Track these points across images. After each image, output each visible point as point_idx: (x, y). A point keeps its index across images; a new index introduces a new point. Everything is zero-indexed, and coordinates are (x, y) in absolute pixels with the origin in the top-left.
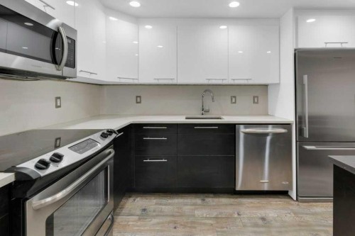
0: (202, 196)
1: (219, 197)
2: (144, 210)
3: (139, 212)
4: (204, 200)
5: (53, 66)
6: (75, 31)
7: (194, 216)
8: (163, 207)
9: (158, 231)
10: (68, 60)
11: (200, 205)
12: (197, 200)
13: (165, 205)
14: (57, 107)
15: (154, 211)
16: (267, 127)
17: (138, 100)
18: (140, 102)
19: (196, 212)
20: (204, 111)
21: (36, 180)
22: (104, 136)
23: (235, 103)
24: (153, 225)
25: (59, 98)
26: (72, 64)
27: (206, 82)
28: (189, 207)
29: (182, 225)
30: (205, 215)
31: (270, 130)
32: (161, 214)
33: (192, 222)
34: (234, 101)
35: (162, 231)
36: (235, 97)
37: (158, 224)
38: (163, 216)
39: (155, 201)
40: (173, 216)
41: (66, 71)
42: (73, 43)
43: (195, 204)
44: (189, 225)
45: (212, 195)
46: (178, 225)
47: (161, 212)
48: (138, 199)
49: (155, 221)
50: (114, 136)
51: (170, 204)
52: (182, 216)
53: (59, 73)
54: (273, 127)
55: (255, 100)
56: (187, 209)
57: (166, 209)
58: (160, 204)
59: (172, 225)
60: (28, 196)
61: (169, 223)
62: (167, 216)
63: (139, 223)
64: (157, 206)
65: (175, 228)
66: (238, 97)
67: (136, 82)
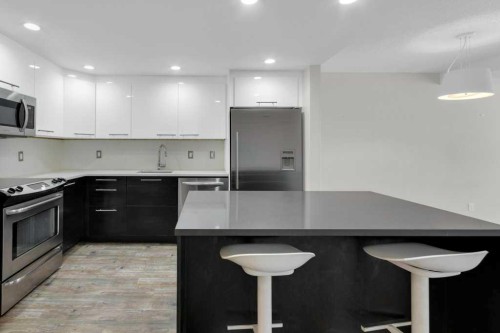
2: (93, 252)
5: (17, 129)
6: (34, 100)
7: (134, 256)
8: (111, 251)
10: (28, 123)
11: (144, 250)
12: (143, 247)
13: (113, 250)
14: (21, 160)
18: (100, 157)
19: (137, 254)
20: (161, 166)
22: (55, 182)
23: (192, 158)
24: (98, 260)
25: (22, 152)
26: (32, 125)
28: (132, 251)
30: (143, 256)
34: (191, 155)
36: (192, 152)
38: (108, 256)
39: (105, 247)
40: (116, 256)
41: (28, 131)
42: (32, 109)
43: (139, 249)
47: (107, 253)
50: (63, 182)
51: (117, 249)
52: (123, 256)
53: (22, 134)
55: (212, 155)
60: (4, 205)
62: (111, 256)
64: (105, 250)
66: (195, 152)
67: (93, 137)
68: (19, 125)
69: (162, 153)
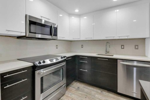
0: (102, 90)
1: (110, 93)
2: (78, 88)
3: (77, 88)
4: (102, 92)
5: (50, 36)
7: (95, 96)
8: (85, 89)
9: (80, 96)
10: (54, 34)
11: (99, 93)
12: (99, 91)
13: (86, 88)
14: (57, 48)
15: (81, 89)
16: (134, 62)
17: (82, 46)
18: (83, 47)
19: (96, 95)
20: (107, 52)
21: (37, 66)
22: (62, 58)
23: (124, 48)
24: (79, 94)
25: (57, 45)
26: (56, 35)
27: (105, 38)
28: (94, 92)
29: (88, 98)
30: (99, 98)
31: (135, 64)
32: (83, 91)
33: (93, 98)
34: (123, 47)
35: (81, 97)
36: (123, 45)
37: (81, 94)
38: (84, 92)
39: (83, 86)
40: (87, 93)
41: (54, 37)
42: (56, 29)
43: (97, 92)
44: (91, 99)
45: (106, 91)
46: (87, 97)
47: (83, 90)
48: (78, 83)
49: (80, 92)
50: (65, 58)
51: (88, 89)
52: (90, 94)
53: (52, 38)
54: (137, 62)
56: (93, 93)
57: (86, 90)
58: (85, 88)
59: (85, 96)
60: (36, 69)
61: (84, 95)
62: (85, 92)
63: (75, 91)
64: (83, 88)
65: (86, 98)
66: (125, 46)
67: (79, 40)
68: (51, 35)
69: (108, 46)
